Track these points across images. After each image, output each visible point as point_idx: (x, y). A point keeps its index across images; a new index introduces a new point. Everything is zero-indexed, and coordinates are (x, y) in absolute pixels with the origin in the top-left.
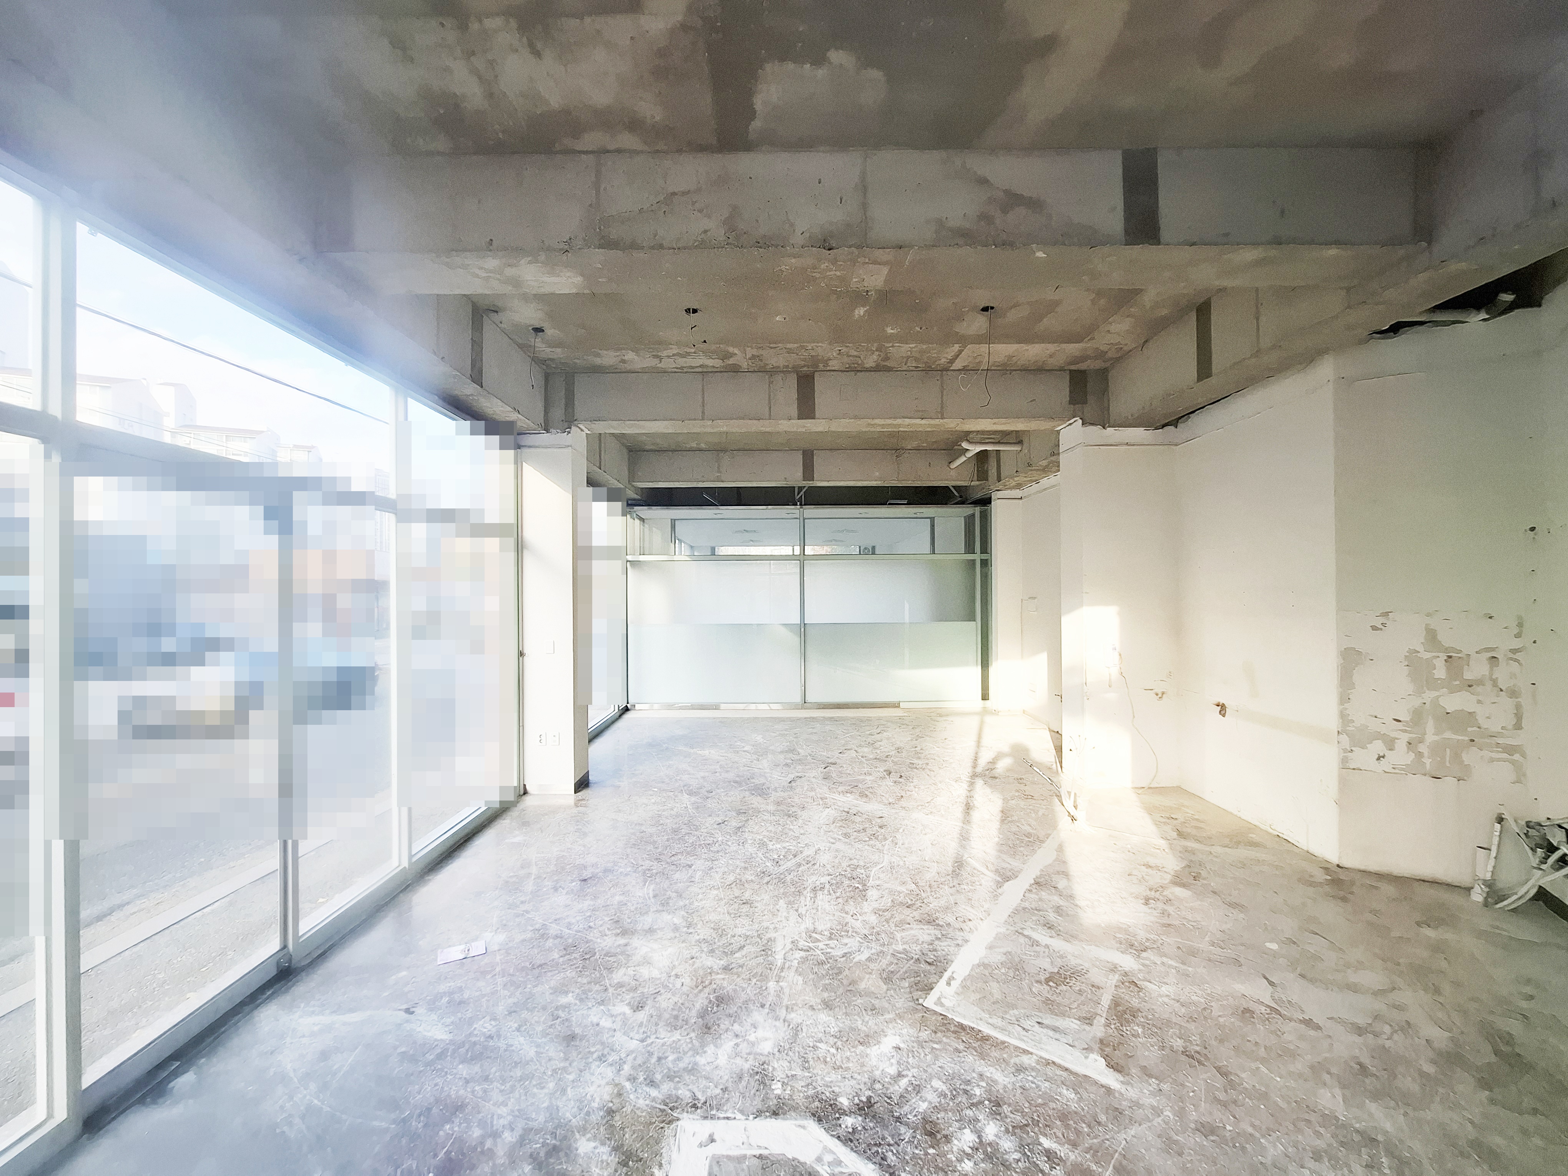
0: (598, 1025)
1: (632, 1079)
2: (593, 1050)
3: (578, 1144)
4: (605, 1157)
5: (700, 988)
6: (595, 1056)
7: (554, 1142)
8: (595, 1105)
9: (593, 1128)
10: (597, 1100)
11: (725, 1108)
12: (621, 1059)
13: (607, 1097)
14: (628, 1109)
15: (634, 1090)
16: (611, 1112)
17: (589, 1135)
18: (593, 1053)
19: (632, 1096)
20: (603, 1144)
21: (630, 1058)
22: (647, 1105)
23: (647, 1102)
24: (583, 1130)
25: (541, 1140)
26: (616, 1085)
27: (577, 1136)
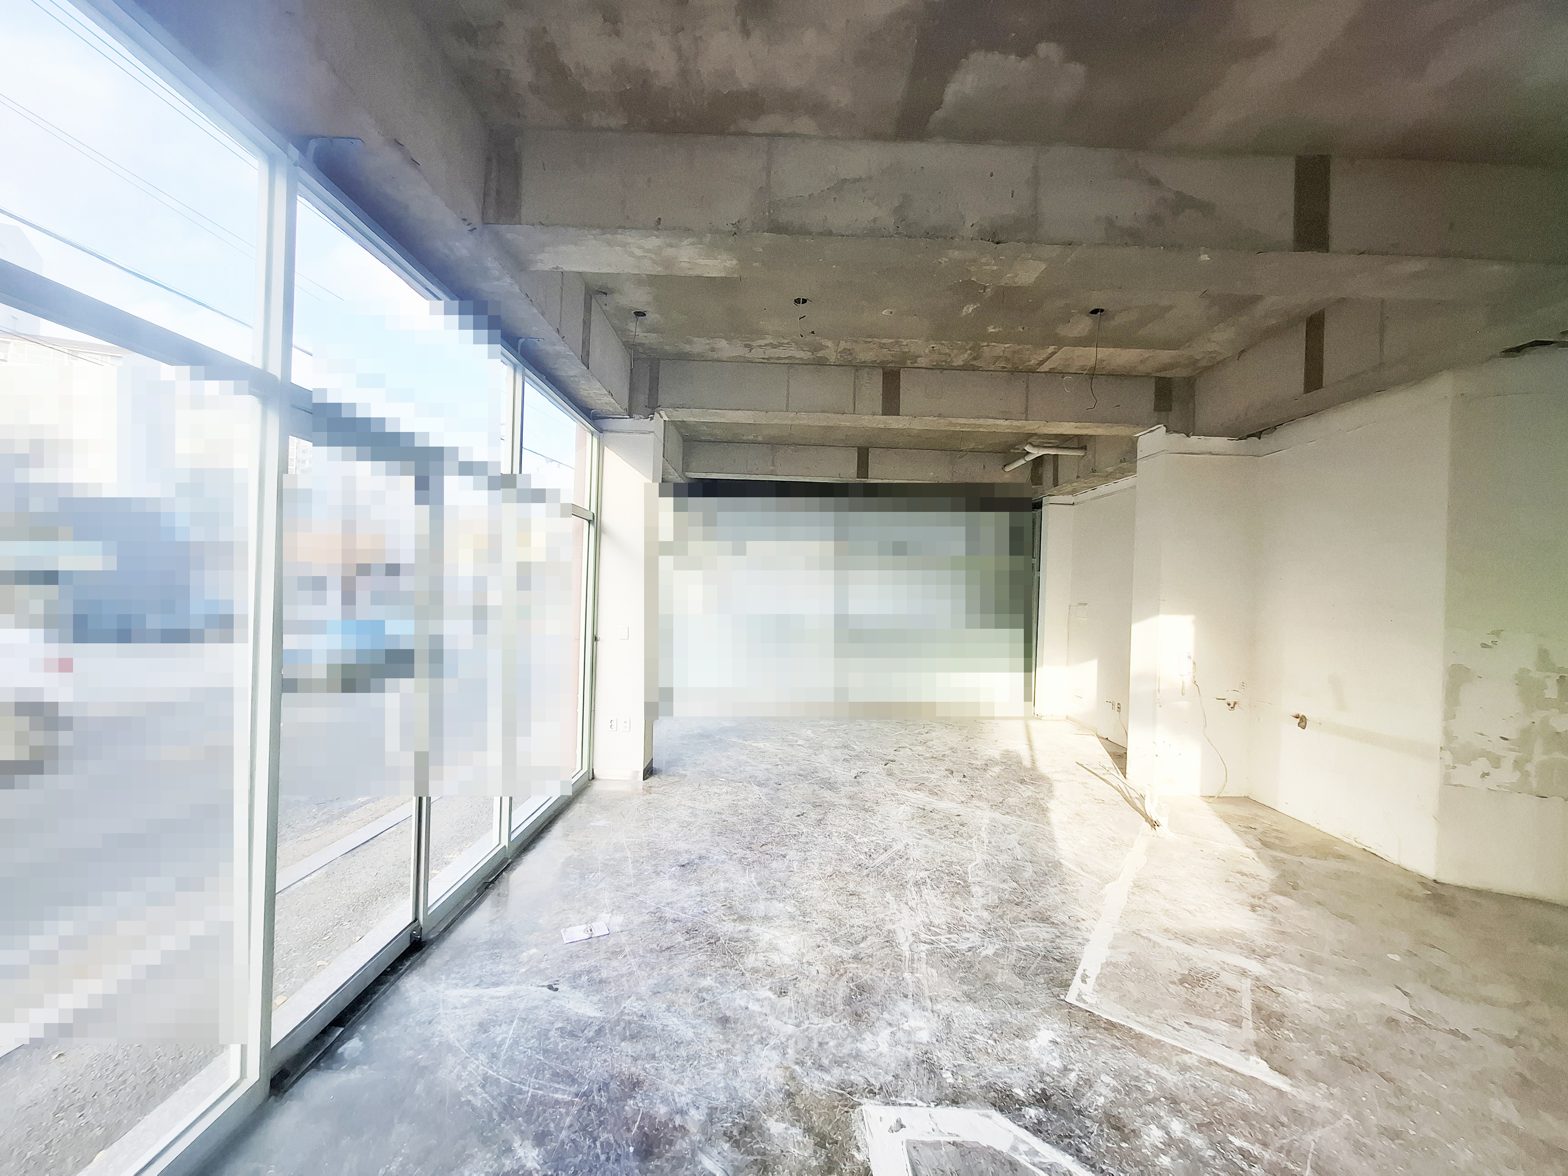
0: (747, 1008)
1: (801, 1063)
2: (751, 1033)
3: (769, 1125)
4: (800, 1138)
5: (837, 976)
6: (755, 1038)
7: (743, 1121)
8: (772, 1087)
9: (777, 1109)
10: (772, 1082)
11: (903, 1095)
12: (782, 1043)
13: (781, 1080)
14: (806, 1092)
15: (806, 1074)
16: (789, 1095)
17: (776, 1117)
18: (752, 1036)
19: (805, 1080)
20: (793, 1126)
21: (791, 1042)
22: (824, 1089)
23: (823, 1086)
24: (769, 1111)
25: (730, 1120)
26: (787, 1068)
27: (765, 1116)
